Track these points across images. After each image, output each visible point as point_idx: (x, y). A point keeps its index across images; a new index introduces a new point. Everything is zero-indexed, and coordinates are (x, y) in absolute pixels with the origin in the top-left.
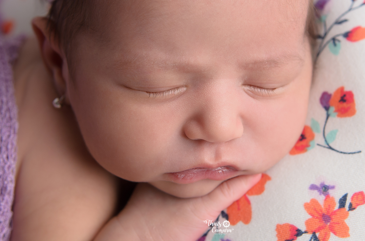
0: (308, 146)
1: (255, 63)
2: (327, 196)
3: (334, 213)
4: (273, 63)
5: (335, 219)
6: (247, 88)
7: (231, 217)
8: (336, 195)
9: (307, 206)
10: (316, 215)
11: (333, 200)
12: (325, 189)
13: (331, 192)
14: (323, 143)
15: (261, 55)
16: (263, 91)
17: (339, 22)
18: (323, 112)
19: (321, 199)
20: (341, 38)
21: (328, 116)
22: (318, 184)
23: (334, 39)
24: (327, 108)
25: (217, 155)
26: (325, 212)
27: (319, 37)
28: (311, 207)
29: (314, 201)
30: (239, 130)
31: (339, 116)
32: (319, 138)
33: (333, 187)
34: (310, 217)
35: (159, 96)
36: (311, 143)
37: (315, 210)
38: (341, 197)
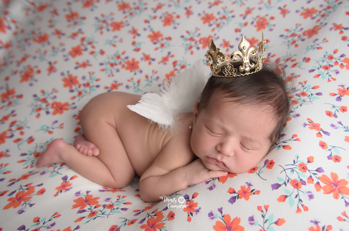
0: (254, 172)
1: (246, 137)
2: (249, 187)
3: (248, 192)
4: (251, 140)
5: (247, 194)
6: (240, 145)
7: (220, 180)
8: (252, 188)
9: (242, 187)
10: (243, 190)
11: (250, 189)
12: (250, 185)
13: (251, 186)
14: (258, 173)
15: (248, 136)
16: (245, 148)
17: (284, 142)
18: (264, 165)
19: (247, 187)
20: (281, 147)
21: (264, 166)
22: (249, 183)
23: (279, 146)
24: (265, 164)
25: (222, 158)
26: (246, 191)
27: (276, 144)
28: (243, 188)
29: (244, 186)
30: (232, 154)
31: (267, 167)
32: (257, 172)
33: (252, 186)
34: (241, 190)
35: (213, 134)
36: (255, 172)
37: (243, 189)
38: (253, 189)
